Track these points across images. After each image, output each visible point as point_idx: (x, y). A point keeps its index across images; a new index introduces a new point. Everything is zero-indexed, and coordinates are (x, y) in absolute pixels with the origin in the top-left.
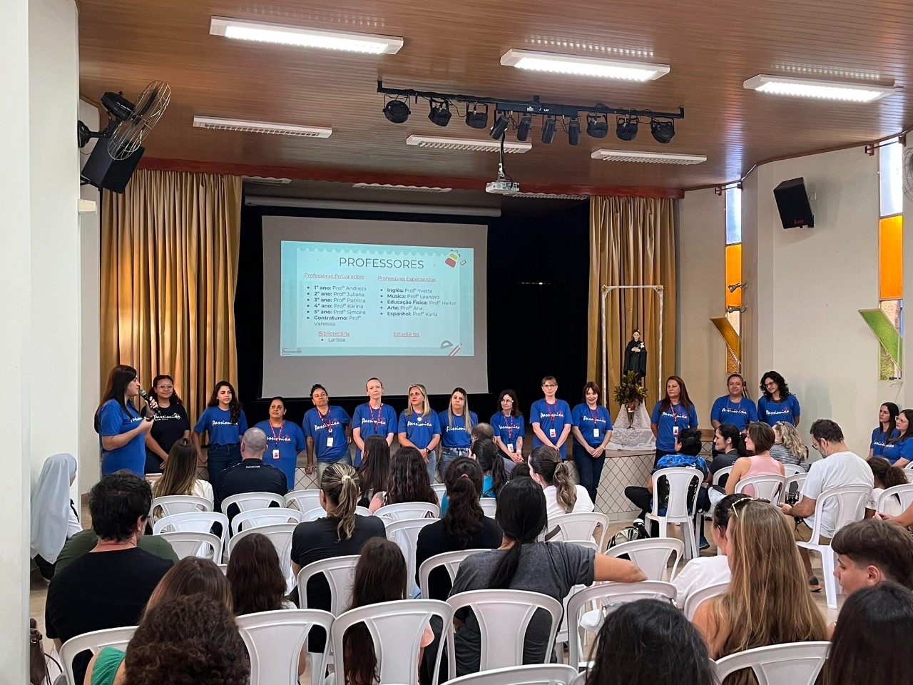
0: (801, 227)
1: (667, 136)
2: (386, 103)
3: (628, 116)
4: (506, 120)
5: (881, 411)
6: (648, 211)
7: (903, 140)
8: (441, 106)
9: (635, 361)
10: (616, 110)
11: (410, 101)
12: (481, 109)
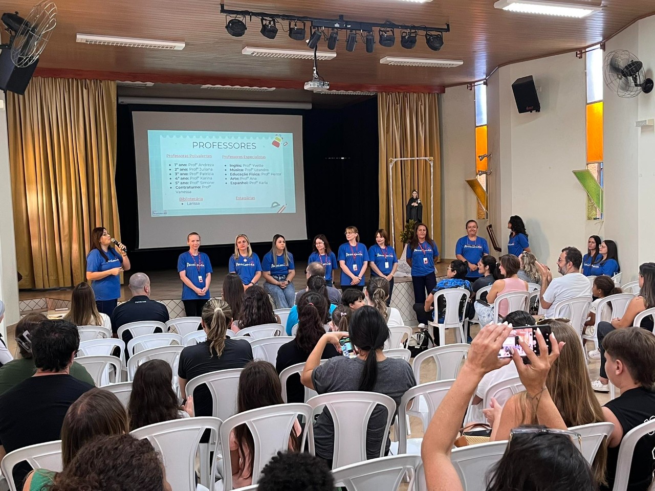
0: (531, 112)
1: (438, 45)
2: (228, 22)
3: (409, 30)
4: (319, 33)
5: (590, 242)
6: (420, 103)
7: (603, 47)
8: (270, 23)
9: (414, 212)
10: (400, 26)
11: (246, 20)
12: (300, 25)
